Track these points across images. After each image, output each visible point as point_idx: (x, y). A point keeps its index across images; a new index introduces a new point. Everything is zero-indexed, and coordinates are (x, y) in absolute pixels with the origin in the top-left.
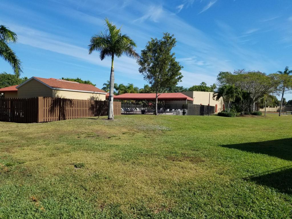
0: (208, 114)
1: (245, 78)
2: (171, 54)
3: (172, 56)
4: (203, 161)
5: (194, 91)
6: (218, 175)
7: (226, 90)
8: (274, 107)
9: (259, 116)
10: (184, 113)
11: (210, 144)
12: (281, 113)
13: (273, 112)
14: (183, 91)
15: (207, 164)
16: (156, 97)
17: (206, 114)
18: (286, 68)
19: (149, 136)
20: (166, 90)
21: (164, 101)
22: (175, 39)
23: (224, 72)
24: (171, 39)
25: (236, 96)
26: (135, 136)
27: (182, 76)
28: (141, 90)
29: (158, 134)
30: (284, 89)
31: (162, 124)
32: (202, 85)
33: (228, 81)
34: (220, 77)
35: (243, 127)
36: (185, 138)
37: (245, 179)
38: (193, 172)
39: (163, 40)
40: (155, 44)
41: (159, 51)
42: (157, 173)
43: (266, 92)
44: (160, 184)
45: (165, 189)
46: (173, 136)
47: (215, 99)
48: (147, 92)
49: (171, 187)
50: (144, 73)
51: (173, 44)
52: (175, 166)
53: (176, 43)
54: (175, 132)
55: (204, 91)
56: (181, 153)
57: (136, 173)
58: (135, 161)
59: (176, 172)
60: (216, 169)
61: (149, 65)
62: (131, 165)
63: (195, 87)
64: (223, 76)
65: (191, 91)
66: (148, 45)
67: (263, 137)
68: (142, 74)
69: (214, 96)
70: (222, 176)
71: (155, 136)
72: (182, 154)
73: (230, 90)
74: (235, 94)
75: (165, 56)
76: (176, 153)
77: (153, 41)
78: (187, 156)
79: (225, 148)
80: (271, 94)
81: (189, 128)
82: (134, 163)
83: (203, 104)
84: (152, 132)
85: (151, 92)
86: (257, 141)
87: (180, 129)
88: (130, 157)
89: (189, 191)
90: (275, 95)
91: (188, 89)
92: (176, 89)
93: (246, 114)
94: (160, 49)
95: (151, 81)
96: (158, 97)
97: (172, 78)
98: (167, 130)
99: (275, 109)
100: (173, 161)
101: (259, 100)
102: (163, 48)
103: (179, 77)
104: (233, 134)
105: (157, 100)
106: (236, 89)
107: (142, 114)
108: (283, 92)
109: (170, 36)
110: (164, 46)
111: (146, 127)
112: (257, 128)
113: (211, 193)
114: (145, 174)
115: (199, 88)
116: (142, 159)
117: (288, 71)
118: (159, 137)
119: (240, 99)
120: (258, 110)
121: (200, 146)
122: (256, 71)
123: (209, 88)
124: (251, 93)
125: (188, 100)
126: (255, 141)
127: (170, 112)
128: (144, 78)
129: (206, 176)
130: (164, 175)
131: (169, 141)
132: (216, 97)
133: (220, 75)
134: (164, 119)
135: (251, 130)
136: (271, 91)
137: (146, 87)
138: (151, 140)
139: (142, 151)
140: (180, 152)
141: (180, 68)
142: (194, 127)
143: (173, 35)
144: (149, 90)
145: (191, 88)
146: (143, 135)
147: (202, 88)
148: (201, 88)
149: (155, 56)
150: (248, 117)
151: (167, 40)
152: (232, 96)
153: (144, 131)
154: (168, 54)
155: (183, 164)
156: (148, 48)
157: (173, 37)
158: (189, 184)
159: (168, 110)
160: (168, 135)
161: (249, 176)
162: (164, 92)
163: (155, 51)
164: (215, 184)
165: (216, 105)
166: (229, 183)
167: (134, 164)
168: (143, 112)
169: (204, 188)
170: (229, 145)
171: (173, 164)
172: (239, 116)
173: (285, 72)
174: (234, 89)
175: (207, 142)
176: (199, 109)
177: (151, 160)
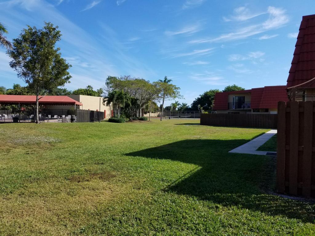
0: (98, 120)
1: (132, 84)
2: (55, 49)
3: (56, 51)
4: (115, 176)
5: (80, 95)
6: (136, 191)
7: (116, 96)
8: (155, 113)
9: (145, 121)
10: (72, 120)
11: (113, 154)
12: (162, 118)
13: (154, 117)
14: (67, 94)
15: (120, 179)
16: (37, 100)
17: (96, 121)
18: (165, 77)
19: (33, 152)
20: (44, 92)
21: (42, 106)
22: (60, 31)
23: (112, 77)
24: (54, 31)
25: (126, 102)
26: (11, 154)
27: (71, 77)
28: (9, 91)
29: (45, 148)
30: (164, 96)
31: (48, 134)
32: (88, 88)
33: (116, 86)
34: (109, 81)
35: (136, 132)
36: (81, 149)
37: (164, 190)
38: (108, 192)
39: (44, 30)
40: (33, 33)
41: (39, 43)
42: (62, 204)
43: (151, 98)
44: (72, 219)
45: (80, 225)
46: (66, 149)
47: (106, 105)
48: (19, 93)
49: (88, 220)
50: (17, 68)
51: (58, 38)
52: (84, 188)
53: (61, 36)
54: (68, 143)
55: (91, 95)
56: (85, 169)
57: (32, 210)
58: (24, 191)
59: (87, 197)
60: (131, 183)
61: (25, 58)
62: (20, 199)
63: (81, 91)
64: (111, 81)
65: (76, 94)
66: (23, 33)
67: (157, 141)
68: (14, 69)
69: (104, 101)
70: (140, 191)
71: (42, 151)
72: (86, 171)
73: (120, 96)
74: (125, 100)
75: (48, 50)
76: (78, 171)
77: (31, 29)
78: (93, 173)
79: (130, 157)
80: (154, 101)
81: (83, 138)
82: (23, 194)
83: (91, 109)
84: (36, 146)
85: (24, 93)
86: (155, 146)
87: (73, 139)
88: (13, 186)
89: (113, 219)
90: (156, 101)
91: (72, 92)
92: (58, 92)
93: (134, 119)
94: (40, 40)
95: (29, 79)
96: (40, 100)
97: (58, 78)
98: (56, 142)
99: (156, 114)
100: (79, 182)
101: (144, 107)
102: (44, 41)
103: (66, 77)
104: (131, 141)
105: (38, 104)
106: (126, 95)
107: (14, 122)
108: (164, 99)
109: (54, 27)
110: (46, 37)
111: (26, 140)
112: (148, 133)
113: (139, 216)
114: (45, 208)
115: (85, 91)
116: (33, 187)
117: (167, 81)
118: (48, 152)
119: (129, 105)
120: (143, 115)
121: (103, 158)
122: (141, 78)
123: (96, 93)
124: (138, 99)
125: (76, 105)
126: (153, 147)
127: (52, 119)
128: (18, 75)
129: (125, 195)
130: (74, 203)
131: (64, 156)
132: (106, 102)
133: (108, 79)
134: (50, 129)
135: (144, 136)
136: (154, 99)
137: (16, 87)
138: (37, 157)
139: (30, 175)
140: (83, 169)
141: (67, 67)
142: (89, 135)
143: (57, 27)
144: (21, 91)
145: (75, 92)
146: (24, 151)
147: (89, 92)
148: (87, 92)
149: (33, 48)
150: (136, 122)
151: (50, 31)
152: (122, 102)
153: (23, 145)
154: (52, 48)
155: (92, 184)
156: (24, 37)
157: (56, 29)
158: (110, 210)
159: (50, 116)
160: (60, 149)
161: (166, 185)
162: (43, 94)
163: (33, 43)
164: (138, 204)
165: (105, 111)
166: (151, 198)
167: (23, 196)
168: (16, 120)
169: (129, 211)
170: (132, 153)
171: (80, 187)
172: (128, 122)
173: (165, 81)
174: (123, 95)
175: (109, 152)
176: (89, 115)
177: (48, 186)
